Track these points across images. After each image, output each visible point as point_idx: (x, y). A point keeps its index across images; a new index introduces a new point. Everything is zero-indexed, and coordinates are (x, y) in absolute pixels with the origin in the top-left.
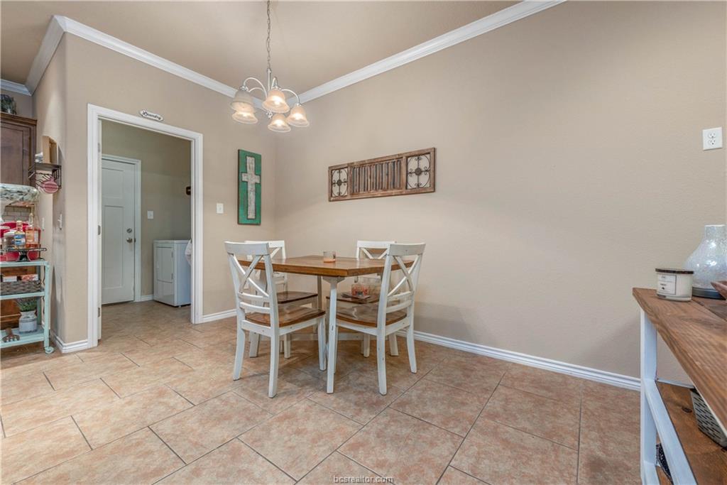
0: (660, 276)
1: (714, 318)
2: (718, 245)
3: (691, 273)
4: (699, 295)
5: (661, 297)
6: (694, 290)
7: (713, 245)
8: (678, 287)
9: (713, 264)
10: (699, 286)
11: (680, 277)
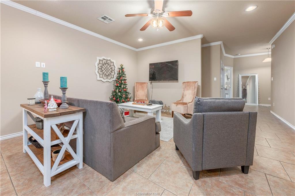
0: (29, 100)
1: (40, 106)
2: (40, 92)
3: (35, 99)
4: (37, 103)
5: (29, 105)
6: (36, 102)
7: (39, 92)
8: (33, 102)
9: (39, 96)
10: (36, 101)
11: (33, 100)
